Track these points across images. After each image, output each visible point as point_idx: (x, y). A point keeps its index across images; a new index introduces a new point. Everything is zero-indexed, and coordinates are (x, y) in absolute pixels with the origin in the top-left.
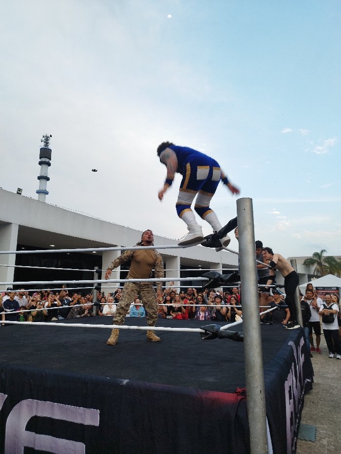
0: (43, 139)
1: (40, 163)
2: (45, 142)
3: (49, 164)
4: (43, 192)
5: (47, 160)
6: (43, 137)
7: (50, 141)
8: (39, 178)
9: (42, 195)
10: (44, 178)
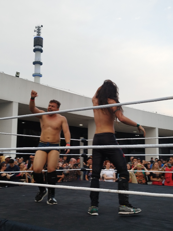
0: (36, 29)
1: (35, 50)
2: (37, 32)
3: (41, 51)
4: (37, 75)
5: (40, 47)
6: (36, 27)
7: (41, 31)
8: (34, 63)
9: (37, 77)
10: (38, 63)
